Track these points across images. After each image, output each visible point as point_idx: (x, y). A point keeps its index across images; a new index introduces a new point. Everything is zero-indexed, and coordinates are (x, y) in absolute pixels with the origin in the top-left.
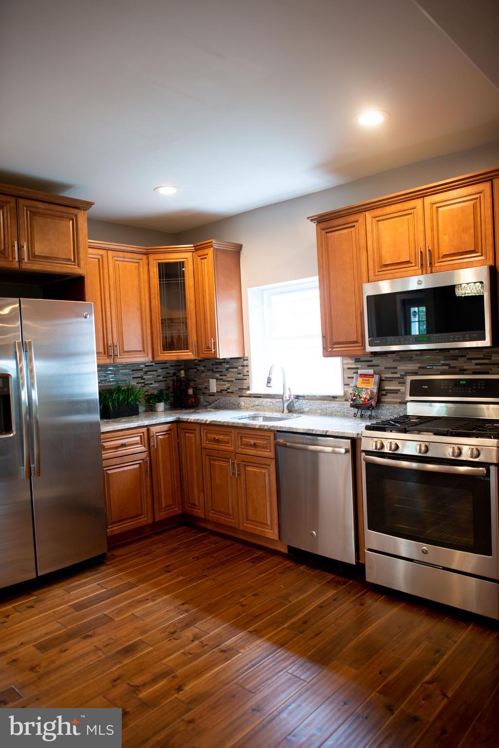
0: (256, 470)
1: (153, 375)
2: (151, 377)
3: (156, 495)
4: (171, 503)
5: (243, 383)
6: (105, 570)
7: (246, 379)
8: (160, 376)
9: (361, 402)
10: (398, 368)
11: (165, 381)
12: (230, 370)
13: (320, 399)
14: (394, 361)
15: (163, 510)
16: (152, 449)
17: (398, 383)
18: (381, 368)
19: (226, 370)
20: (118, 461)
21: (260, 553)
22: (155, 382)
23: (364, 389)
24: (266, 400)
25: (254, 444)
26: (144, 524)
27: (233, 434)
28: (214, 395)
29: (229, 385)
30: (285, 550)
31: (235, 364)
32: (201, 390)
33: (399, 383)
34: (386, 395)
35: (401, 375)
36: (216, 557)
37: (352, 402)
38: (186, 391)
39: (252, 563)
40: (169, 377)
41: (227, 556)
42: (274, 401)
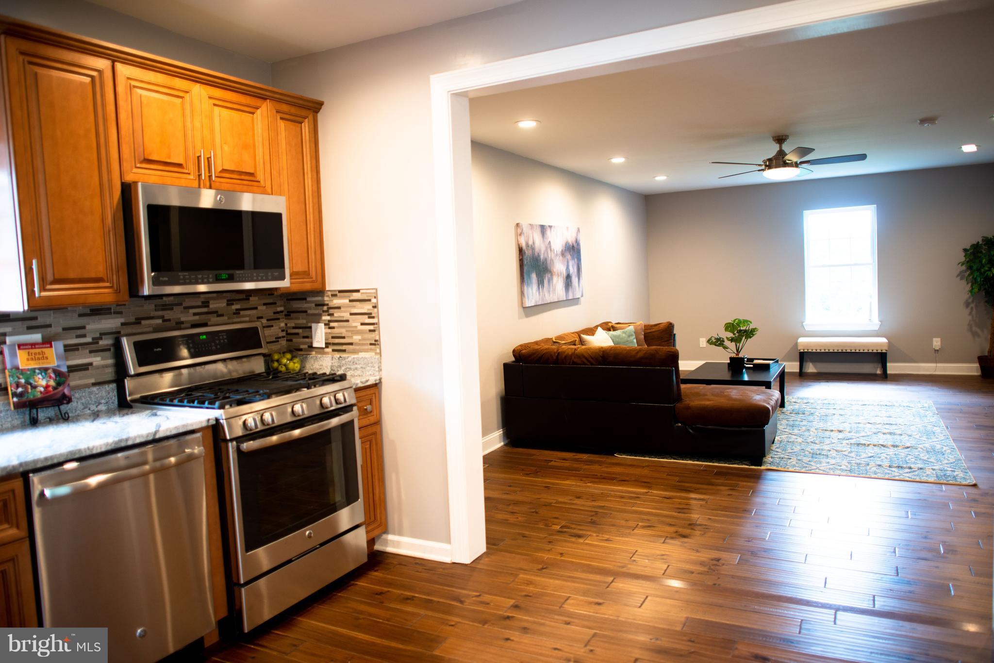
10: (88, 327)
14: (80, 315)
17: (88, 351)
33: (91, 352)
35: (93, 339)
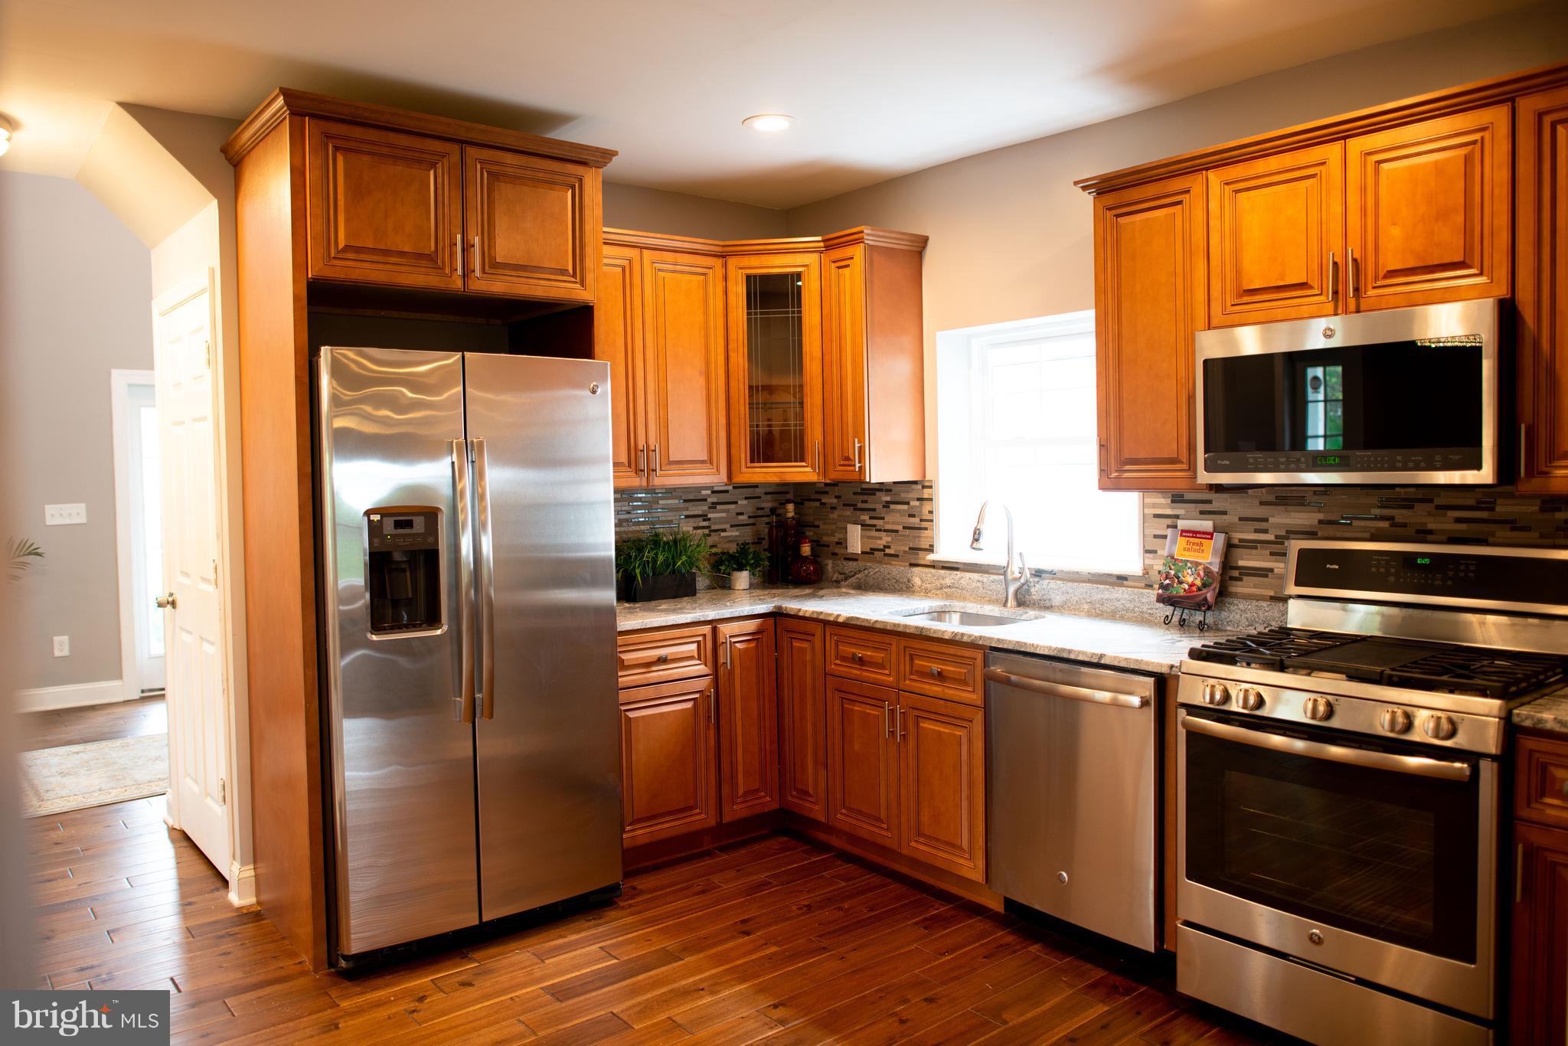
0: (941, 729)
1: (727, 511)
2: (724, 515)
3: (725, 766)
4: (756, 786)
5: (920, 537)
6: (616, 920)
7: (926, 529)
8: (742, 514)
9: (1182, 593)
10: (1272, 520)
11: (754, 524)
12: (892, 506)
13: (1089, 581)
14: (1262, 503)
15: (739, 800)
16: (721, 670)
17: (1268, 552)
18: (1231, 518)
19: (884, 507)
20: (650, 692)
21: (943, 909)
22: (732, 526)
23: (1189, 565)
24: (968, 575)
25: (939, 673)
26: (698, 827)
27: (894, 648)
28: (857, 560)
29: (889, 539)
30: (998, 907)
31: (903, 495)
32: (828, 546)
33: (1272, 554)
34: (1240, 580)
35: (1277, 537)
36: (848, 909)
37: (1160, 591)
38: (797, 549)
39: (925, 928)
40: (762, 516)
41: (871, 910)
42: (985, 578)
